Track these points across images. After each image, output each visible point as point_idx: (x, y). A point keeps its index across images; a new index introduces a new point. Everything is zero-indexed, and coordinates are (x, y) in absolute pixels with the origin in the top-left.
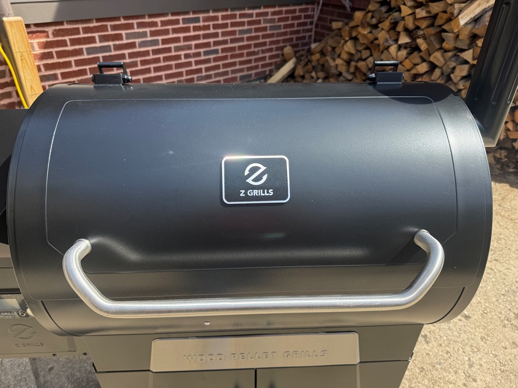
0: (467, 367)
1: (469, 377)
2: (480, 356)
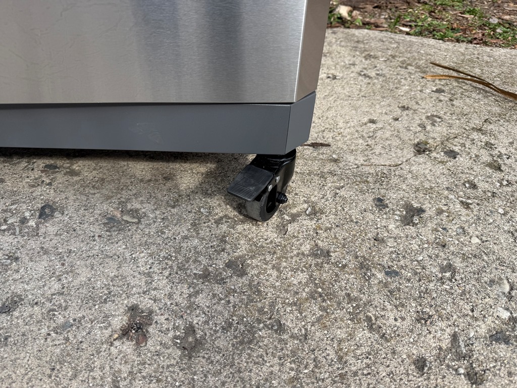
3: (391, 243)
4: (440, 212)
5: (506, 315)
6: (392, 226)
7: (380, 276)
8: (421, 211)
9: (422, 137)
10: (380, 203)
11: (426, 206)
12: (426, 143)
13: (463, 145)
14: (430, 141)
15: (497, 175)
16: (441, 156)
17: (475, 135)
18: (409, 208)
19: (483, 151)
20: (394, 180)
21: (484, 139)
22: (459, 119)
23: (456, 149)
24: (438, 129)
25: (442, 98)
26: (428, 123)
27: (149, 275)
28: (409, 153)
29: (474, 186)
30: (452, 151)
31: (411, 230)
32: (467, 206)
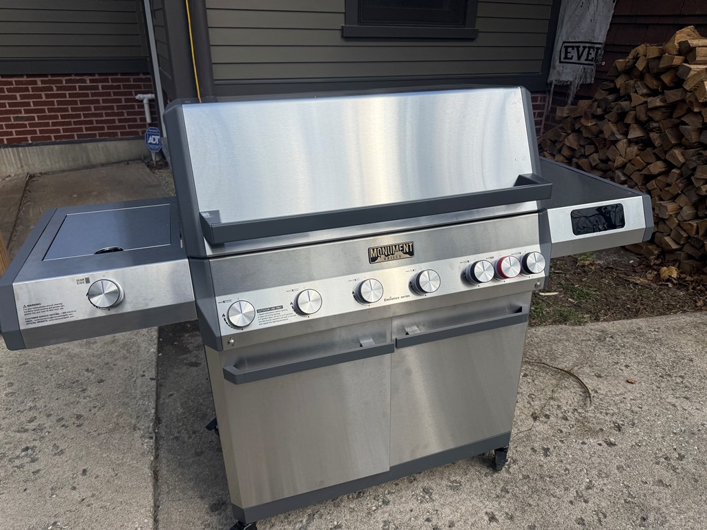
0: (583, 487)
1: (580, 497)
2: (605, 482)
3: (545, 466)
4: (555, 447)
5: (588, 480)
6: (542, 459)
7: (548, 479)
8: (548, 449)
9: (532, 410)
10: (533, 450)
11: (549, 446)
12: (535, 413)
13: (549, 410)
14: (536, 411)
15: (567, 423)
16: (543, 419)
17: (552, 402)
18: (543, 449)
19: (558, 411)
20: (533, 437)
21: (556, 403)
22: (542, 394)
23: (548, 413)
24: (536, 403)
25: (529, 381)
26: (530, 400)
27: (481, 501)
28: (531, 421)
29: (561, 432)
30: (547, 415)
31: (549, 458)
32: (562, 441)
